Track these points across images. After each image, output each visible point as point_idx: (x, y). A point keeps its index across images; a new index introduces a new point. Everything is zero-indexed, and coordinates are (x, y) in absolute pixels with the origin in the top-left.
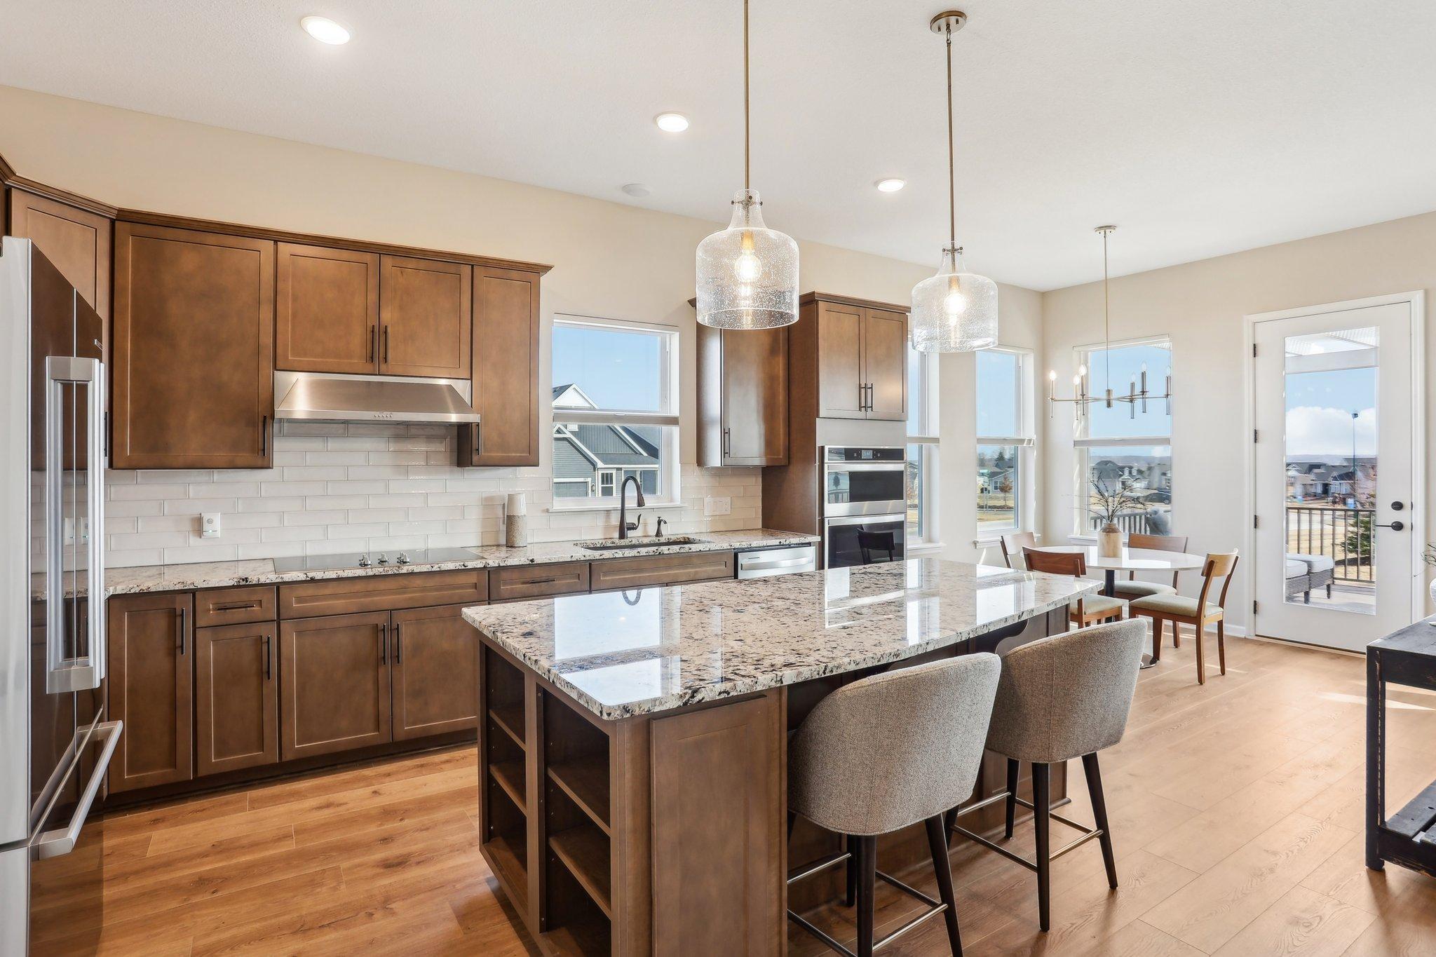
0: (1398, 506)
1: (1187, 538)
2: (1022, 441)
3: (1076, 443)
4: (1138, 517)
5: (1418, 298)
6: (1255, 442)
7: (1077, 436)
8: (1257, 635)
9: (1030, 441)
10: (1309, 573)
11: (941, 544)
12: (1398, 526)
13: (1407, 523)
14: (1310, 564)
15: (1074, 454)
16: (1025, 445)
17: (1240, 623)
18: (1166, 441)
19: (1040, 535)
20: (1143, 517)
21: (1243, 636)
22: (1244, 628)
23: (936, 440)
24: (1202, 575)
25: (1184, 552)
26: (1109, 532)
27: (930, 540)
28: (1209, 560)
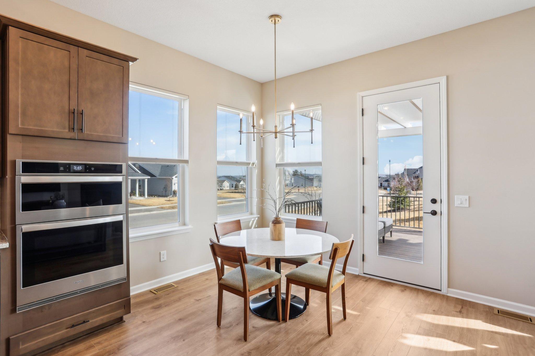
0: (434, 201)
1: (327, 222)
2: (249, 164)
3: (277, 165)
4: (314, 203)
5: (443, 80)
6: (363, 164)
7: (278, 162)
8: (364, 273)
9: (253, 164)
10: (384, 227)
11: (190, 226)
12: (434, 213)
13: (438, 212)
14: (384, 223)
15: (276, 171)
16: (250, 166)
17: (356, 266)
18: (319, 164)
19: (259, 216)
20: (316, 202)
21: (357, 274)
22: (358, 269)
23: (186, 162)
24: (330, 258)
25: (325, 232)
26: (276, 223)
27: (184, 224)
28: (334, 248)
